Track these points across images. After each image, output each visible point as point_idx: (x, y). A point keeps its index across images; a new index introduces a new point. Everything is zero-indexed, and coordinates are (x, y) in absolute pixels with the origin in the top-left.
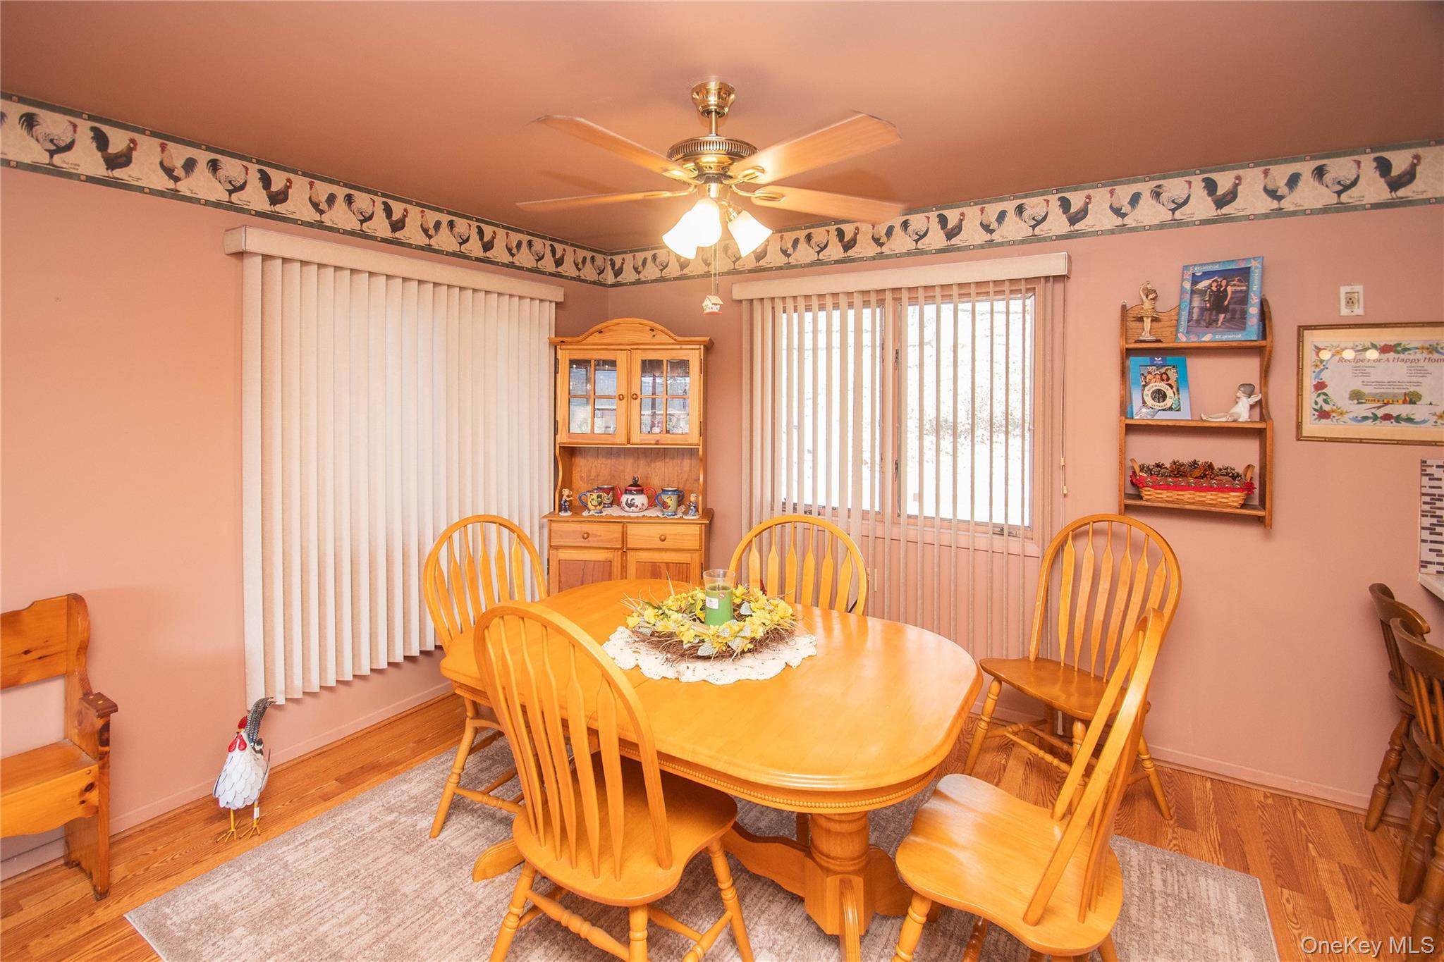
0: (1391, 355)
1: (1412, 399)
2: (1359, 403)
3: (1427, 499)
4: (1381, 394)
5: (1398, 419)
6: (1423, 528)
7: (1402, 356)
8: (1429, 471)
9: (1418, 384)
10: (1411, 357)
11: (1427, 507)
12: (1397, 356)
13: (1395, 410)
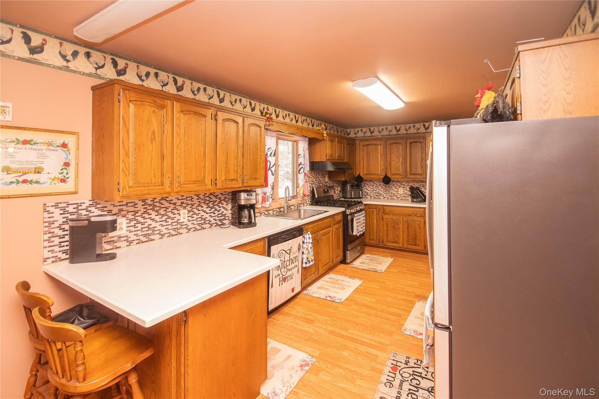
0: (28, 146)
1: (38, 171)
2: (8, 174)
3: (47, 224)
4: (22, 168)
5: (31, 182)
6: (44, 241)
7: (33, 147)
8: (48, 209)
9: (42, 162)
10: (39, 148)
11: (46, 229)
12: (31, 146)
13: (28, 177)
